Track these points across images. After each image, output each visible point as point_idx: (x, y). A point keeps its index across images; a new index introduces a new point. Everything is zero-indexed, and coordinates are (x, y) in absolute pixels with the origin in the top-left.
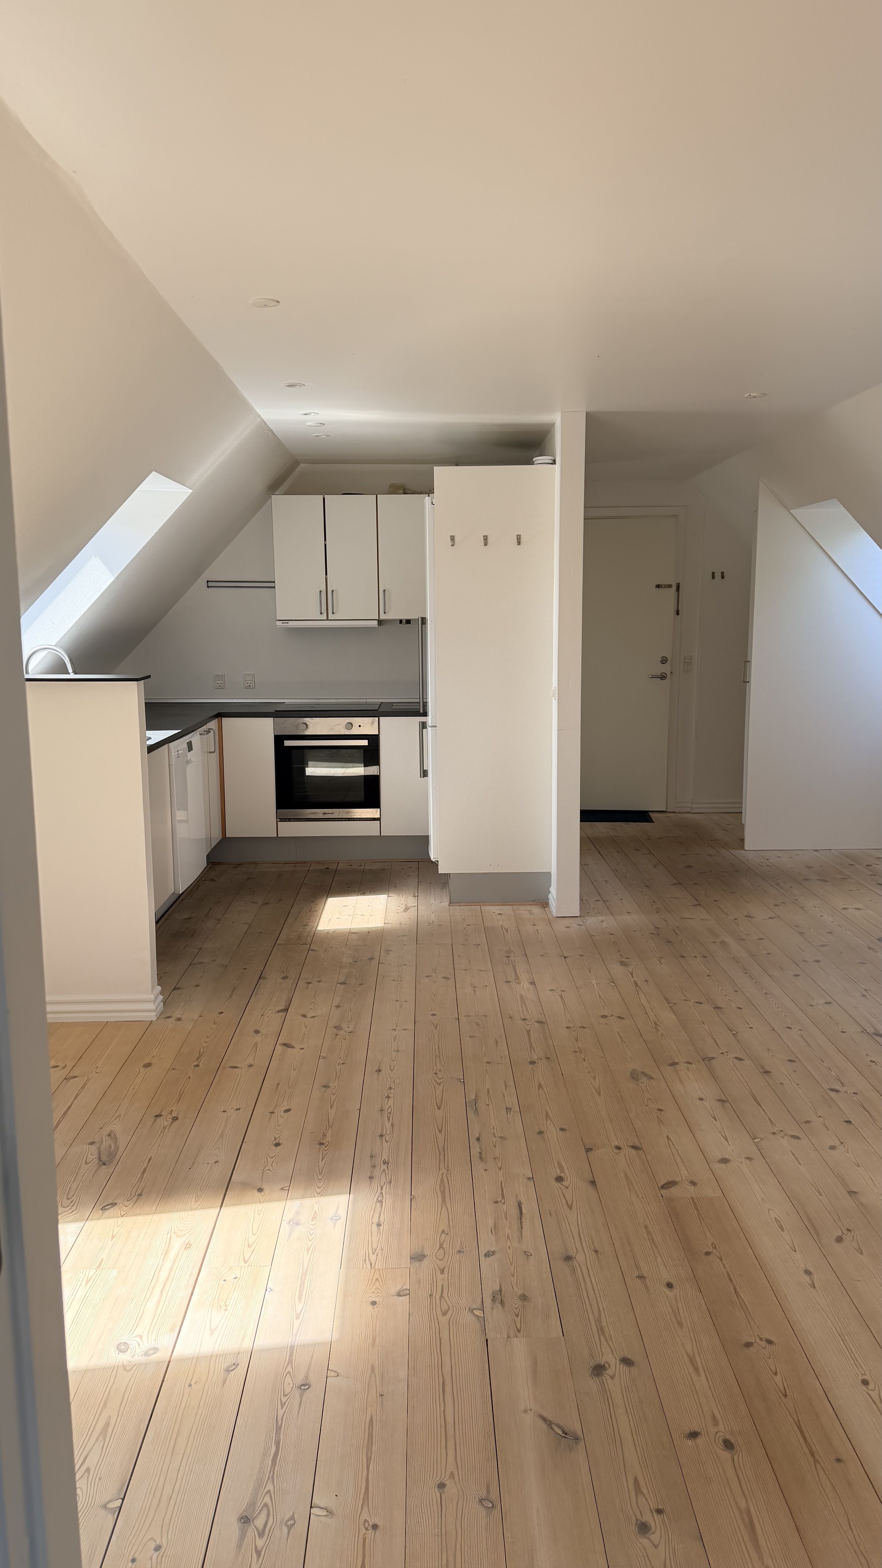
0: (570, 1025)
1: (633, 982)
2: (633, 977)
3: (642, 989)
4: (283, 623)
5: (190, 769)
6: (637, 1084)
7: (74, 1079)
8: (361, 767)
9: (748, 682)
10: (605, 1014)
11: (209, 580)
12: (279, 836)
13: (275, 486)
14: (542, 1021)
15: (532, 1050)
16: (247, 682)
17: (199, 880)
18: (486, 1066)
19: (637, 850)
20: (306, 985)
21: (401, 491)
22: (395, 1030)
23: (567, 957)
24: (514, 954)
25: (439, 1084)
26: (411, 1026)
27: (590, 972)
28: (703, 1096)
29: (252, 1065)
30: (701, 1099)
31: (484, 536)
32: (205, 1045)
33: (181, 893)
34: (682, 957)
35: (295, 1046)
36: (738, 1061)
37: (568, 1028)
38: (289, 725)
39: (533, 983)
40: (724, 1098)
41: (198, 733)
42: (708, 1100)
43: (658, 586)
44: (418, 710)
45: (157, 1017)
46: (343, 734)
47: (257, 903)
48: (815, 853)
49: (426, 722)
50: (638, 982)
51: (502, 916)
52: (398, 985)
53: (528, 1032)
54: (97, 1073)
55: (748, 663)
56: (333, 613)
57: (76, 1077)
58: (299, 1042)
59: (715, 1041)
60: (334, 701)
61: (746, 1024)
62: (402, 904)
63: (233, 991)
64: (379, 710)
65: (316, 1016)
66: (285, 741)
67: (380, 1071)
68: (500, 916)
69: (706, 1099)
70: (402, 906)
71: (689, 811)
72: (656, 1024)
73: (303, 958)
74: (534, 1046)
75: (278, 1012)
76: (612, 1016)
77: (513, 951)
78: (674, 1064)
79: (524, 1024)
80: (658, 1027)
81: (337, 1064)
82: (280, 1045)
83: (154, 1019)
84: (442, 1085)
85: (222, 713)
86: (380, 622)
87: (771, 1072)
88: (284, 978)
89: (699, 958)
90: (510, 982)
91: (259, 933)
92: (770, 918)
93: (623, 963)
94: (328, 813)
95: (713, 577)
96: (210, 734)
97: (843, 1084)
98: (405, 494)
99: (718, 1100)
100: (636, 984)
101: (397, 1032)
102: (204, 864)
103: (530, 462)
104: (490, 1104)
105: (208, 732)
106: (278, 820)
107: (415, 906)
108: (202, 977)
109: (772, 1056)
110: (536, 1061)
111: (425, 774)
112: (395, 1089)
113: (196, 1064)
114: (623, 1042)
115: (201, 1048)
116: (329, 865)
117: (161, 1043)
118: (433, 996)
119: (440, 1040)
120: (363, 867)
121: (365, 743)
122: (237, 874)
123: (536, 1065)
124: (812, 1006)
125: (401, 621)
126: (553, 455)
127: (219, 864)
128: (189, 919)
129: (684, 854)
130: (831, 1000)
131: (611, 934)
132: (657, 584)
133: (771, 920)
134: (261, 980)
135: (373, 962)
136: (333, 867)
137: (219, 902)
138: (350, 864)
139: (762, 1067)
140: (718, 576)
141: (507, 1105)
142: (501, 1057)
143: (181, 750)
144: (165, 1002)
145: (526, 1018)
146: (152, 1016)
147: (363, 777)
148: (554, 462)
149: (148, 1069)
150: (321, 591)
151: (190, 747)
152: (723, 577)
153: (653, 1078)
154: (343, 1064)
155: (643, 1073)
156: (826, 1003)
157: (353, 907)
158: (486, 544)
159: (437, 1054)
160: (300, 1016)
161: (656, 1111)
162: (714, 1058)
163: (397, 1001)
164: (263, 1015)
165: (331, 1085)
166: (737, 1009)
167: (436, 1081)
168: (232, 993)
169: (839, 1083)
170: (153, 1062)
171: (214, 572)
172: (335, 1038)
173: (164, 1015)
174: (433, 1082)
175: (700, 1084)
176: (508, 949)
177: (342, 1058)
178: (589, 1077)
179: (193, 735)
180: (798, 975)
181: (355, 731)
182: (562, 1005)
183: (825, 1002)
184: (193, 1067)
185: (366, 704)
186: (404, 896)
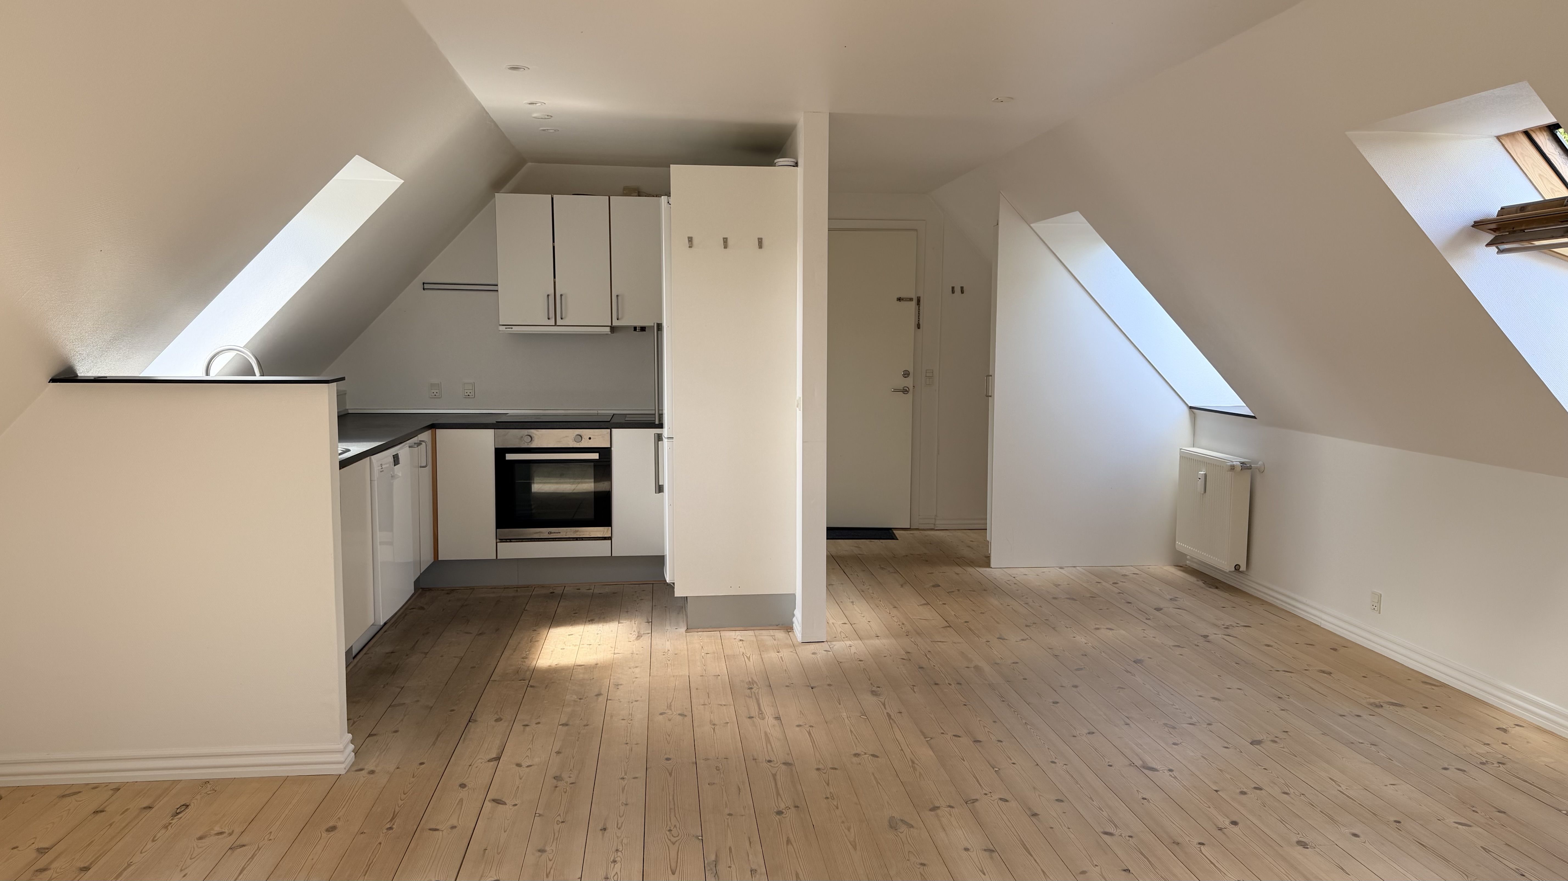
0: (821, 766)
1: (886, 714)
2: (885, 708)
3: (897, 722)
4: (506, 328)
5: (396, 483)
6: (896, 834)
7: (242, 848)
8: (591, 482)
9: (991, 396)
10: (857, 752)
11: (425, 281)
12: (498, 558)
13: (499, 184)
14: (790, 762)
15: (779, 798)
16: (466, 391)
17: (406, 609)
18: (728, 819)
19: (882, 568)
20: (522, 728)
21: (636, 194)
22: (624, 779)
23: (815, 687)
24: (758, 685)
25: (674, 844)
26: (641, 774)
27: (840, 704)
28: (969, 847)
29: (455, 827)
30: (967, 849)
31: (724, 238)
32: (400, 802)
33: (382, 624)
34: (936, 684)
35: (507, 802)
36: (1003, 803)
37: (818, 769)
38: (513, 438)
39: (778, 718)
40: (991, 847)
41: (407, 445)
42: (975, 850)
43: (899, 299)
44: (654, 422)
45: (347, 769)
46: (572, 447)
47: (471, 633)
48: (1060, 570)
49: (662, 434)
50: (892, 714)
51: (744, 642)
52: (628, 725)
53: (774, 776)
54: (270, 840)
55: (990, 377)
56: (562, 319)
57: (244, 846)
58: (512, 797)
59: (978, 781)
60: (563, 411)
61: (1008, 759)
62: (634, 631)
63: (438, 736)
64: (612, 422)
65: (534, 765)
66: (506, 455)
67: (605, 829)
68: (741, 642)
69: (972, 850)
70: (635, 633)
71: (933, 528)
72: (913, 762)
73: (521, 695)
74: (781, 792)
75: (488, 761)
76: (865, 754)
77: (756, 683)
78: (934, 809)
79: (768, 766)
80: (916, 766)
81: (556, 822)
82: (489, 801)
83: (343, 772)
84: (677, 844)
85: (435, 425)
86: (613, 329)
87: (1039, 815)
88: (498, 720)
89: (953, 685)
90: (752, 717)
91: (472, 668)
92: (1023, 640)
93: (874, 693)
94: (554, 533)
95: (953, 292)
96: (422, 446)
97: (1116, 826)
98: (639, 196)
99: (985, 850)
100: (889, 715)
101: (626, 781)
102: (411, 590)
103: (772, 164)
104: (733, 866)
105: (419, 444)
106: (498, 541)
107: (649, 633)
108: (402, 720)
109: (1039, 795)
110: (784, 811)
111: (660, 489)
112: (623, 852)
113: (389, 826)
114: (879, 785)
115: (397, 807)
116: (554, 590)
117: (350, 800)
118: (667, 736)
119: (675, 788)
120: (592, 591)
121: (595, 456)
122: (449, 601)
123: (784, 816)
124: (1075, 736)
125: (635, 329)
126: (796, 157)
127: (430, 589)
128: (392, 653)
129: (930, 572)
130: (1095, 730)
131: (860, 661)
132: (899, 296)
133: (1024, 642)
134: (470, 723)
135: (600, 698)
136: (558, 591)
137: (428, 633)
138: (578, 588)
139: (1030, 809)
140: (958, 290)
141: (752, 867)
142: (744, 808)
143: (386, 464)
144: (356, 752)
145: (772, 760)
146: (341, 769)
147: (593, 494)
148: (796, 165)
149: (332, 833)
150: (548, 295)
151: (396, 460)
152: (962, 292)
153: (912, 827)
154: (563, 822)
155: (902, 820)
156: (1089, 733)
157: (580, 635)
158: (725, 247)
159: (672, 806)
160: (514, 766)
161: (919, 866)
162: (977, 800)
163: (627, 744)
164: (471, 765)
165: (548, 848)
166: (997, 742)
167: (670, 840)
168: (437, 739)
169: (1113, 826)
170: (339, 824)
171: (430, 273)
172: (555, 790)
173: (356, 768)
174: (667, 840)
175: (965, 833)
176: (750, 680)
177: (562, 815)
178: (844, 828)
179: (402, 447)
180: (1057, 703)
181: (584, 444)
182: (811, 744)
183: (1088, 731)
184: (386, 831)
185: (598, 415)
186: (636, 623)
